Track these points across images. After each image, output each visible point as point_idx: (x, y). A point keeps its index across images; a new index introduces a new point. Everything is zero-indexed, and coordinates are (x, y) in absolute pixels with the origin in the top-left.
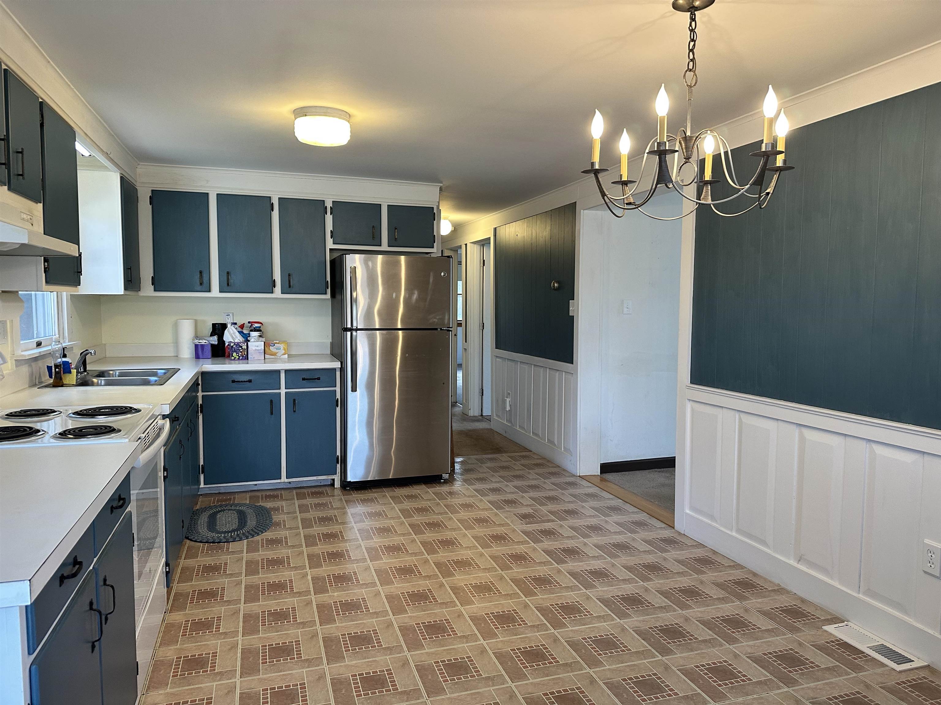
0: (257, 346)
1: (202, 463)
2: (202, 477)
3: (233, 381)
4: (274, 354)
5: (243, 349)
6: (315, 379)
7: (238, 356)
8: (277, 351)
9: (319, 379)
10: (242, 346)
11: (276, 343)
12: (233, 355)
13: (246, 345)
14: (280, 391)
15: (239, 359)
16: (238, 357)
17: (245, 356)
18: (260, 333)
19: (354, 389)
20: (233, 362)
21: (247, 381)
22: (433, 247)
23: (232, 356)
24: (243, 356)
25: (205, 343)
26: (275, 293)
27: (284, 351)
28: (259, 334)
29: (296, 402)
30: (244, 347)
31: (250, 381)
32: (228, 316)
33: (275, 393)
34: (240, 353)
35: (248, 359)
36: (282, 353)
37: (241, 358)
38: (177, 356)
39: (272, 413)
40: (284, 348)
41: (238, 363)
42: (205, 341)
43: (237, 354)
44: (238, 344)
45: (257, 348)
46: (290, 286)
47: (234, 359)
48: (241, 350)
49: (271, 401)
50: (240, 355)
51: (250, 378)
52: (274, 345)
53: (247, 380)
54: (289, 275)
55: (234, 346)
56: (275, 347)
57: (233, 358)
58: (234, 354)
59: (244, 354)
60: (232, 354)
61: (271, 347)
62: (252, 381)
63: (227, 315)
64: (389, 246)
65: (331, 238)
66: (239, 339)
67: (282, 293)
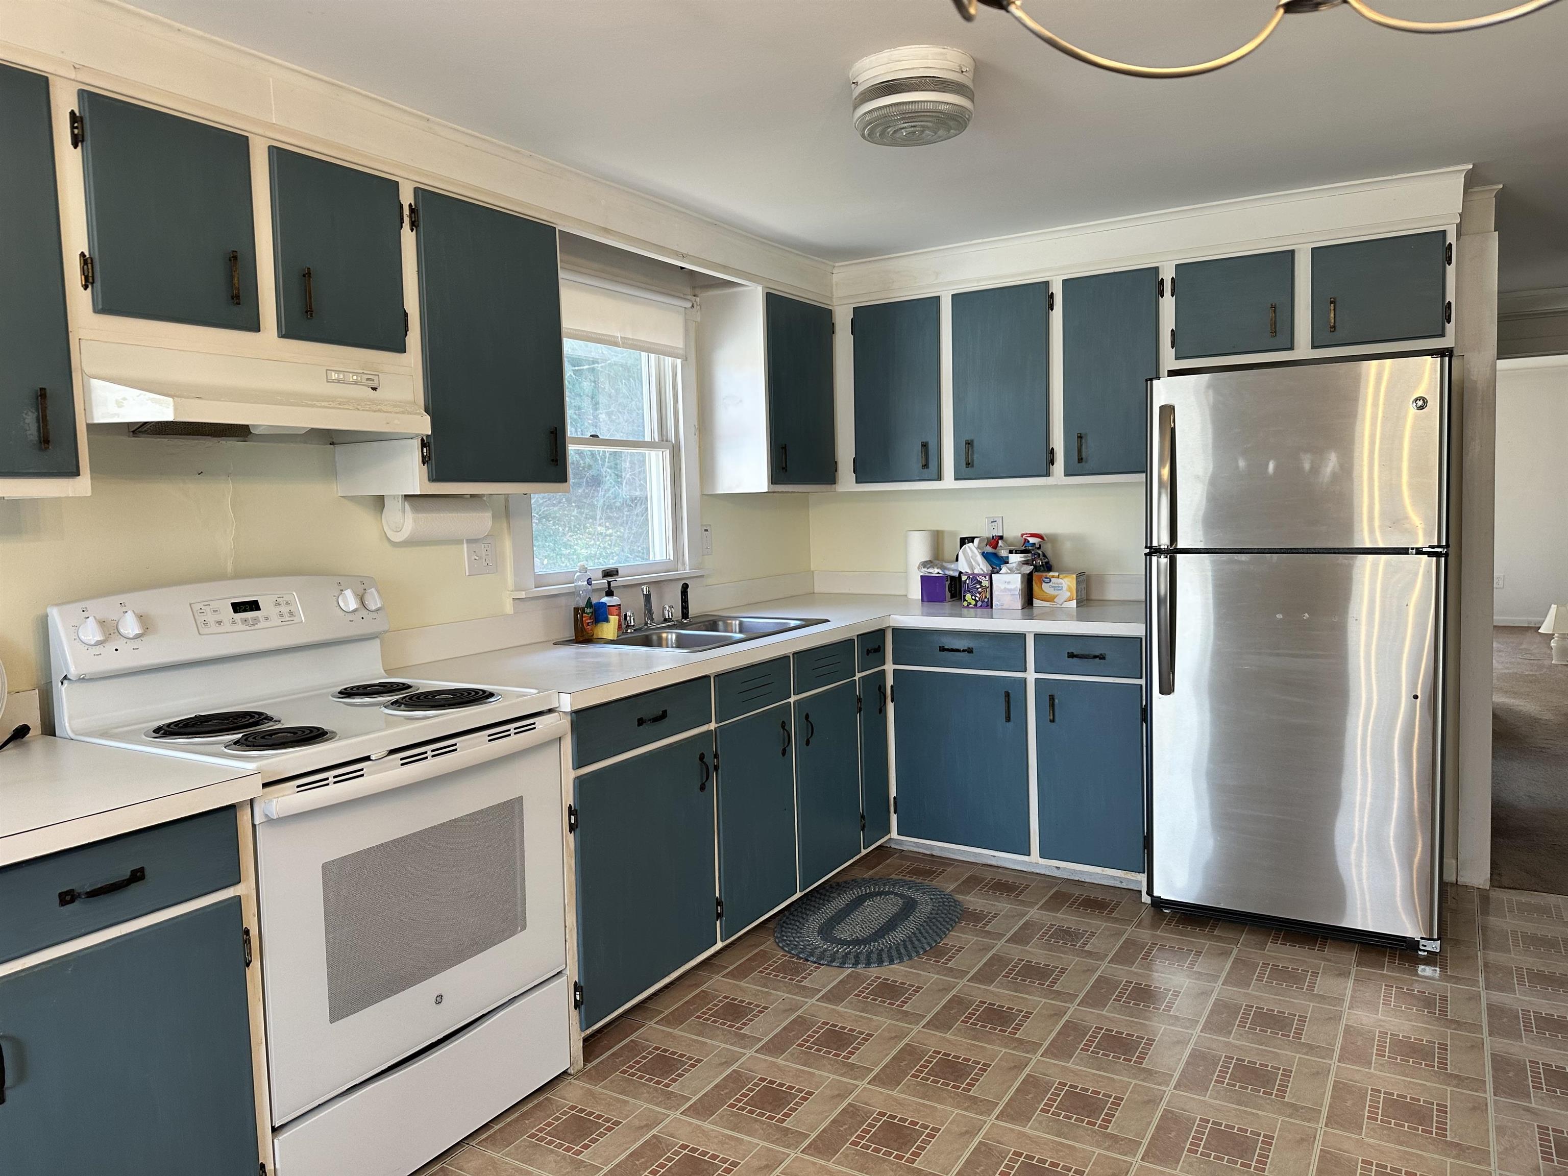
0: (1009, 583)
1: (893, 792)
2: (894, 818)
3: (942, 649)
4: (1051, 599)
5: (983, 586)
6: (1095, 657)
7: (975, 600)
8: (1056, 593)
9: (1102, 657)
10: (981, 582)
11: (1053, 577)
12: (966, 598)
13: (987, 579)
14: (1025, 676)
15: (976, 605)
16: (973, 602)
17: (986, 600)
18: (1024, 557)
19: (1167, 688)
20: (965, 611)
21: (964, 651)
22: (1443, 335)
23: (965, 600)
24: (983, 602)
25: (938, 573)
26: (1053, 476)
27: (1068, 594)
28: (1023, 559)
29: (1056, 701)
30: (986, 583)
31: (970, 651)
32: (993, 524)
33: (1015, 679)
34: (978, 595)
35: (992, 607)
36: (1064, 599)
37: (979, 604)
38: (906, 596)
39: (1008, 719)
40: (1068, 586)
41: (974, 616)
42: (936, 570)
43: (972, 596)
44: (974, 578)
45: (1009, 587)
46: (1080, 460)
47: (968, 605)
48: (980, 590)
49: (1007, 695)
50: (977, 599)
51: (971, 646)
52: (1050, 581)
53: (966, 648)
54: (1080, 437)
55: (968, 582)
56: (1051, 584)
57: (965, 604)
58: (968, 597)
59: (986, 597)
60: (965, 596)
61: (1044, 584)
62: (974, 651)
63: (992, 522)
64: (1313, 347)
65: (1172, 347)
66: (981, 567)
67: (1067, 474)
